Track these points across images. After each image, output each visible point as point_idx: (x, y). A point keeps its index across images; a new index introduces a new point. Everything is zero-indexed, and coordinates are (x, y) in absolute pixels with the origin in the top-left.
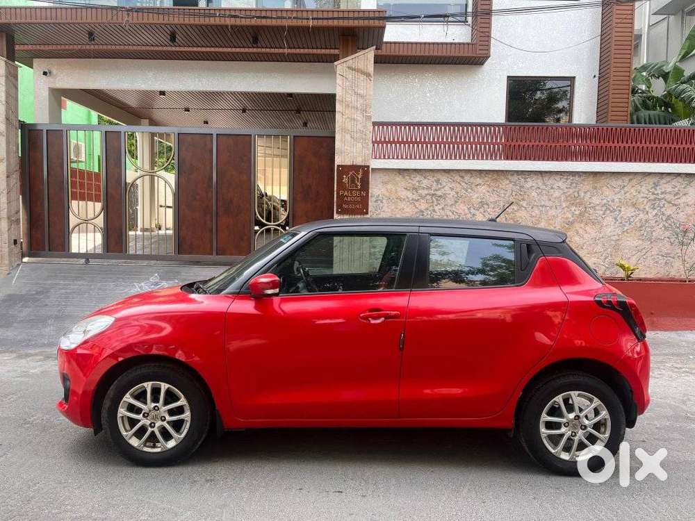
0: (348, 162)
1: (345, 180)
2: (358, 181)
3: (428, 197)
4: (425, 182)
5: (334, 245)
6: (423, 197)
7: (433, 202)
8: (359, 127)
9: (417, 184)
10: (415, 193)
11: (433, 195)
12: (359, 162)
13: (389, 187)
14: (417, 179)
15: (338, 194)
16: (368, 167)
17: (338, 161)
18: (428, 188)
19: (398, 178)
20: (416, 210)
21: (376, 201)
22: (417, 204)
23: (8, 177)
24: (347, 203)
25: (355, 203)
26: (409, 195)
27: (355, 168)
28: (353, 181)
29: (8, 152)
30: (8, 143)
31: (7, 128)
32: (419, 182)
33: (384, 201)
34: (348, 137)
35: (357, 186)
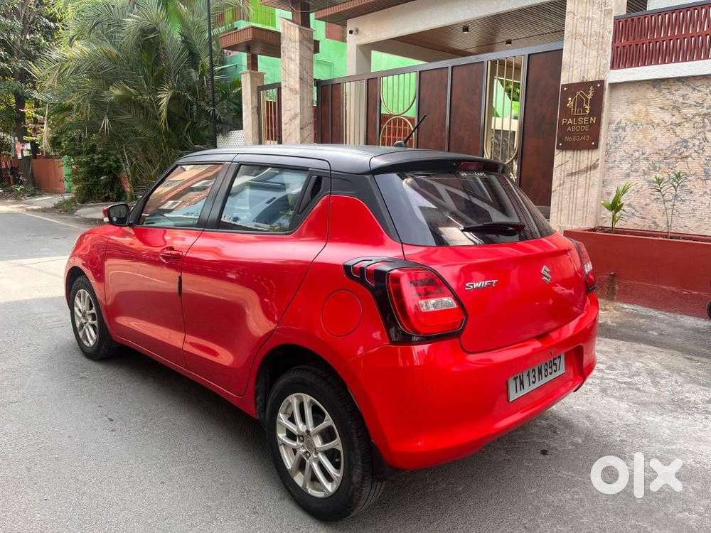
0: (576, 80)
1: (570, 103)
2: (586, 103)
3: (698, 119)
4: (694, 96)
5: (553, 190)
6: (687, 119)
7: (704, 127)
8: (596, 28)
9: (681, 100)
10: (676, 114)
11: (705, 115)
12: (591, 76)
13: (638, 107)
14: (681, 92)
15: (560, 122)
16: (602, 82)
17: (565, 78)
18: (698, 105)
19: (651, 94)
20: (677, 140)
21: (616, 130)
22: (678, 131)
23: (301, 128)
24: (571, 134)
25: (581, 133)
26: (667, 117)
27: (584, 85)
28: (580, 104)
29: (302, 108)
30: (302, 99)
31: (301, 87)
32: (684, 96)
33: (628, 129)
34: (579, 44)
35: (584, 110)
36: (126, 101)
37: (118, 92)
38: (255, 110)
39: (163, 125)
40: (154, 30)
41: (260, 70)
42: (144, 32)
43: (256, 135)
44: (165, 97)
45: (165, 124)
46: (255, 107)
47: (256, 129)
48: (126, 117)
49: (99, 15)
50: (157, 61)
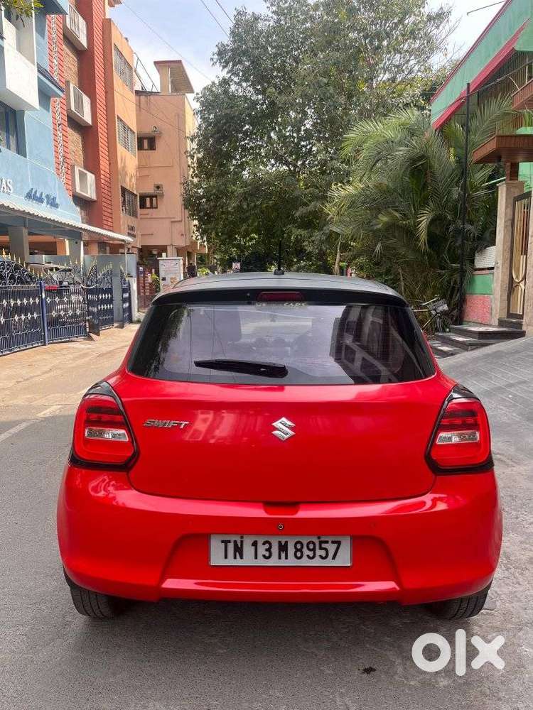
36: (391, 227)
37: (385, 219)
38: (509, 222)
39: (423, 245)
40: (422, 157)
41: (520, 179)
42: (414, 161)
43: (508, 250)
44: (424, 221)
45: (425, 244)
46: (510, 220)
47: (509, 244)
48: (392, 241)
49: (379, 153)
50: (425, 186)
